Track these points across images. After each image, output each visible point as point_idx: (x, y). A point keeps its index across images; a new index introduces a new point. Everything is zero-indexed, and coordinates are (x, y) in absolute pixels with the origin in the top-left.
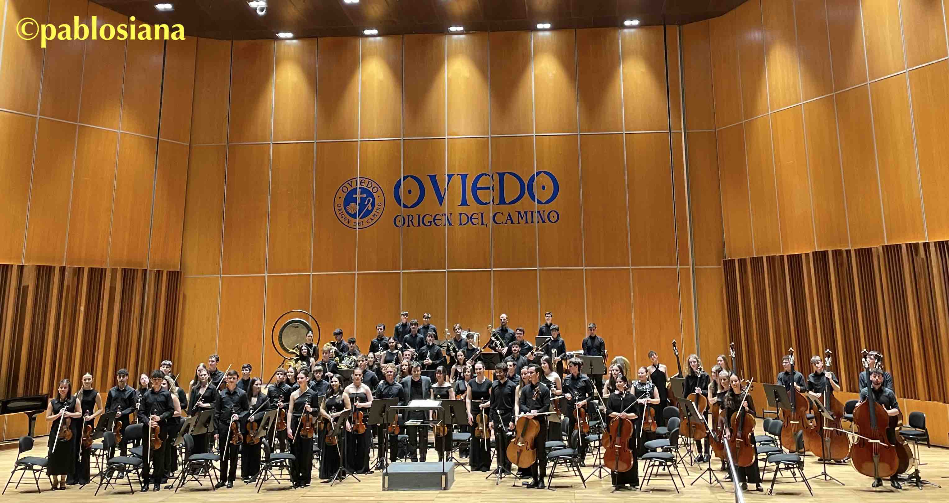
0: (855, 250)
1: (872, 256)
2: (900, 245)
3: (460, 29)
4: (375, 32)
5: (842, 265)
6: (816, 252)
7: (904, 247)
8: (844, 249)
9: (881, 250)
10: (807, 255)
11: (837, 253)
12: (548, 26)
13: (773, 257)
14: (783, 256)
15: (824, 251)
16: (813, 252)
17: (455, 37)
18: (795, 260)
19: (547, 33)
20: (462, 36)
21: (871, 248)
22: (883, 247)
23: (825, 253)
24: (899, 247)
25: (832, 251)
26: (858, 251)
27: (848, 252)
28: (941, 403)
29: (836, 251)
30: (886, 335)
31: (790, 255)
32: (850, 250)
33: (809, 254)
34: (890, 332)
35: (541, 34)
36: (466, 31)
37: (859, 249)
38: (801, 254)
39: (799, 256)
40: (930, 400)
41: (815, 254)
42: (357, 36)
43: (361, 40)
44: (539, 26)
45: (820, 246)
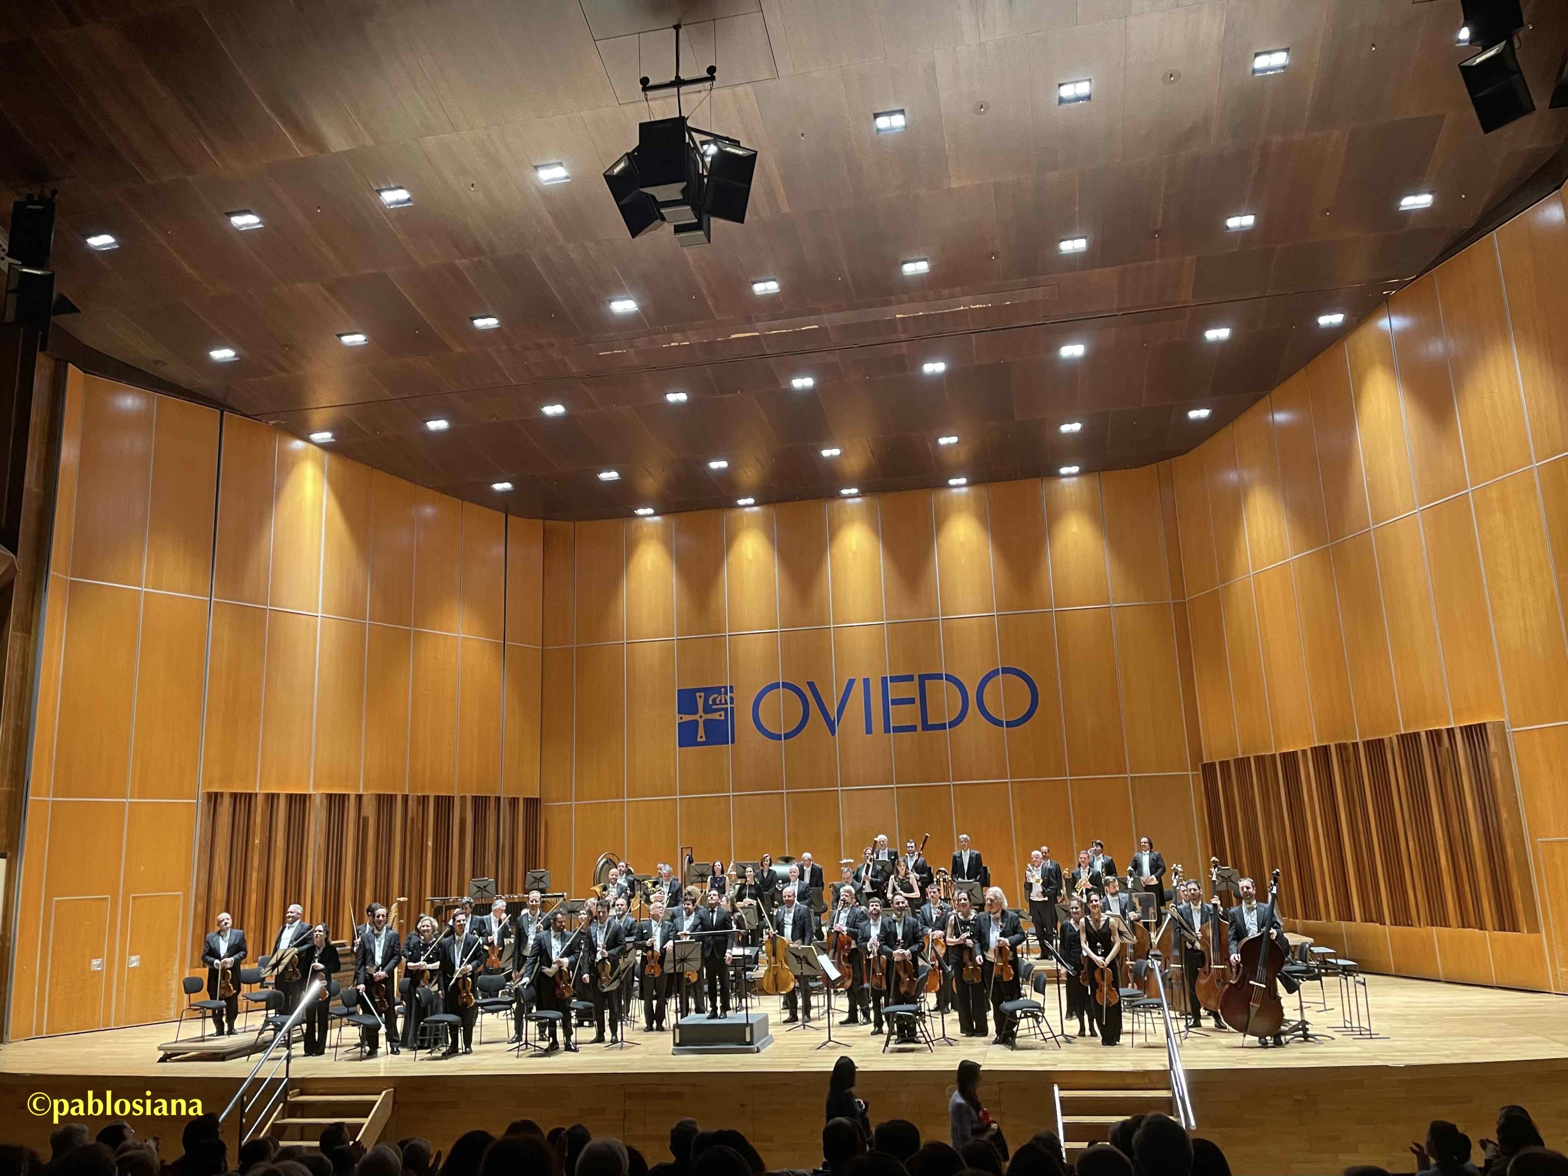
0: (1363, 742)
1: (1384, 748)
2: (1418, 733)
3: (854, 491)
4: (751, 501)
5: (1348, 761)
6: (1315, 748)
7: (1423, 735)
8: (1350, 742)
9: (1395, 741)
10: (1304, 752)
11: (1341, 747)
12: (963, 481)
13: (1263, 757)
14: (1274, 755)
15: (1325, 746)
16: (1311, 748)
17: (850, 501)
18: (1290, 759)
19: (964, 490)
20: (858, 500)
21: (1383, 740)
22: (1397, 736)
23: (1326, 749)
24: (1417, 735)
25: (1336, 745)
26: (1367, 744)
27: (1355, 745)
28: (1477, 930)
29: (1340, 744)
30: (1405, 847)
31: (1284, 754)
32: (1357, 743)
33: (1306, 750)
34: (1411, 844)
35: (955, 491)
36: (862, 493)
37: (1368, 742)
38: (1296, 752)
39: (1294, 753)
40: (1464, 927)
41: (1314, 750)
42: (732, 507)
43: (736, 512)
44: (952, 482)
45: (1320, 741)
